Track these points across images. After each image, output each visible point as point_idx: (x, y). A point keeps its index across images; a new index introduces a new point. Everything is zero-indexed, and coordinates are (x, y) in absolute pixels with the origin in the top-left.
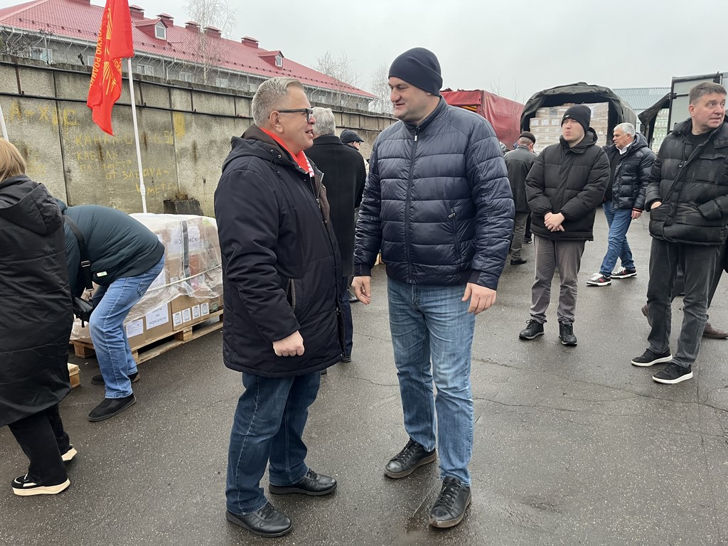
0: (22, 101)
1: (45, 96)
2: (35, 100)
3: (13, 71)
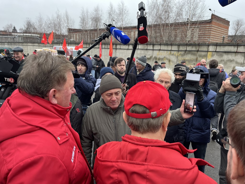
0: (171, 51)
1: (176, 50)
2: (174, 51)
3: (171, 46)
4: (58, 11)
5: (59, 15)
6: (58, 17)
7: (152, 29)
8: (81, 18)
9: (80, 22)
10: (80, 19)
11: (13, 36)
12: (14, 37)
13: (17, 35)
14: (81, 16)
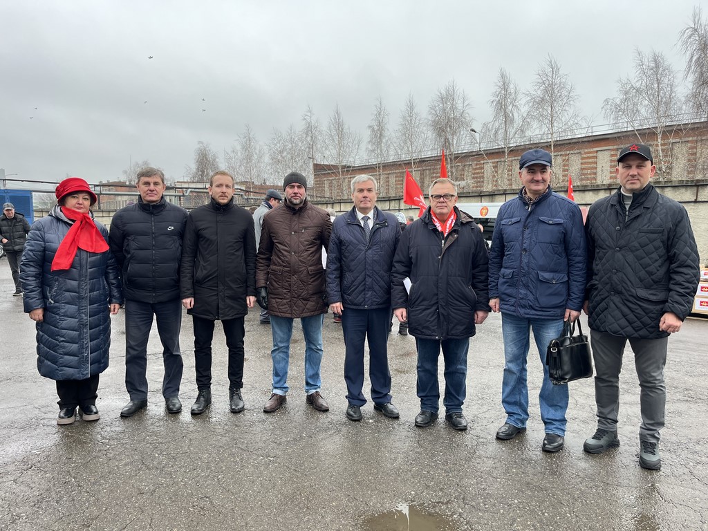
4: (309, 114)
5: (313, 124)
6: (310, 130)
7: (655, 143)
8: (373, 130)
9: (370, 142)
10: (369, 133)
11: (179, 192)
12: (182, 194)
13: (188, 188)
14: (374, 124)
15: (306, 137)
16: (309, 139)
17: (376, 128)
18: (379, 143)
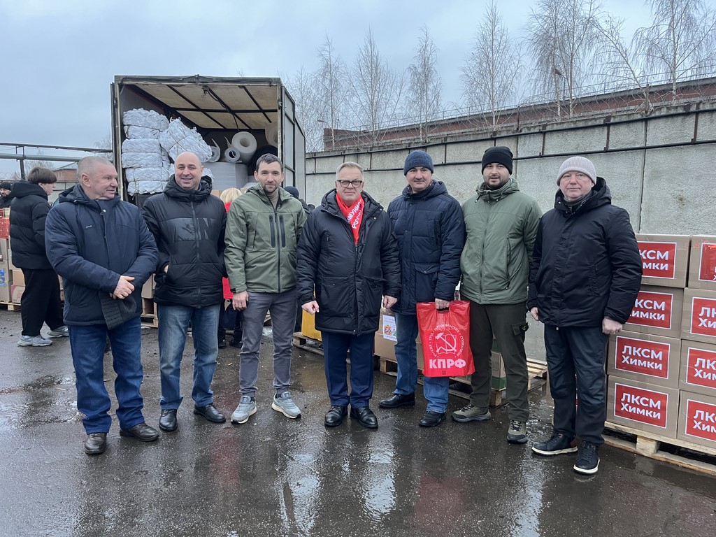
5: (333, 61)
9: (411, 88)
14: (418, 63)
15: (323, 80)
16: (327, 83)
17: (420, 70)
18: (424, 90)
